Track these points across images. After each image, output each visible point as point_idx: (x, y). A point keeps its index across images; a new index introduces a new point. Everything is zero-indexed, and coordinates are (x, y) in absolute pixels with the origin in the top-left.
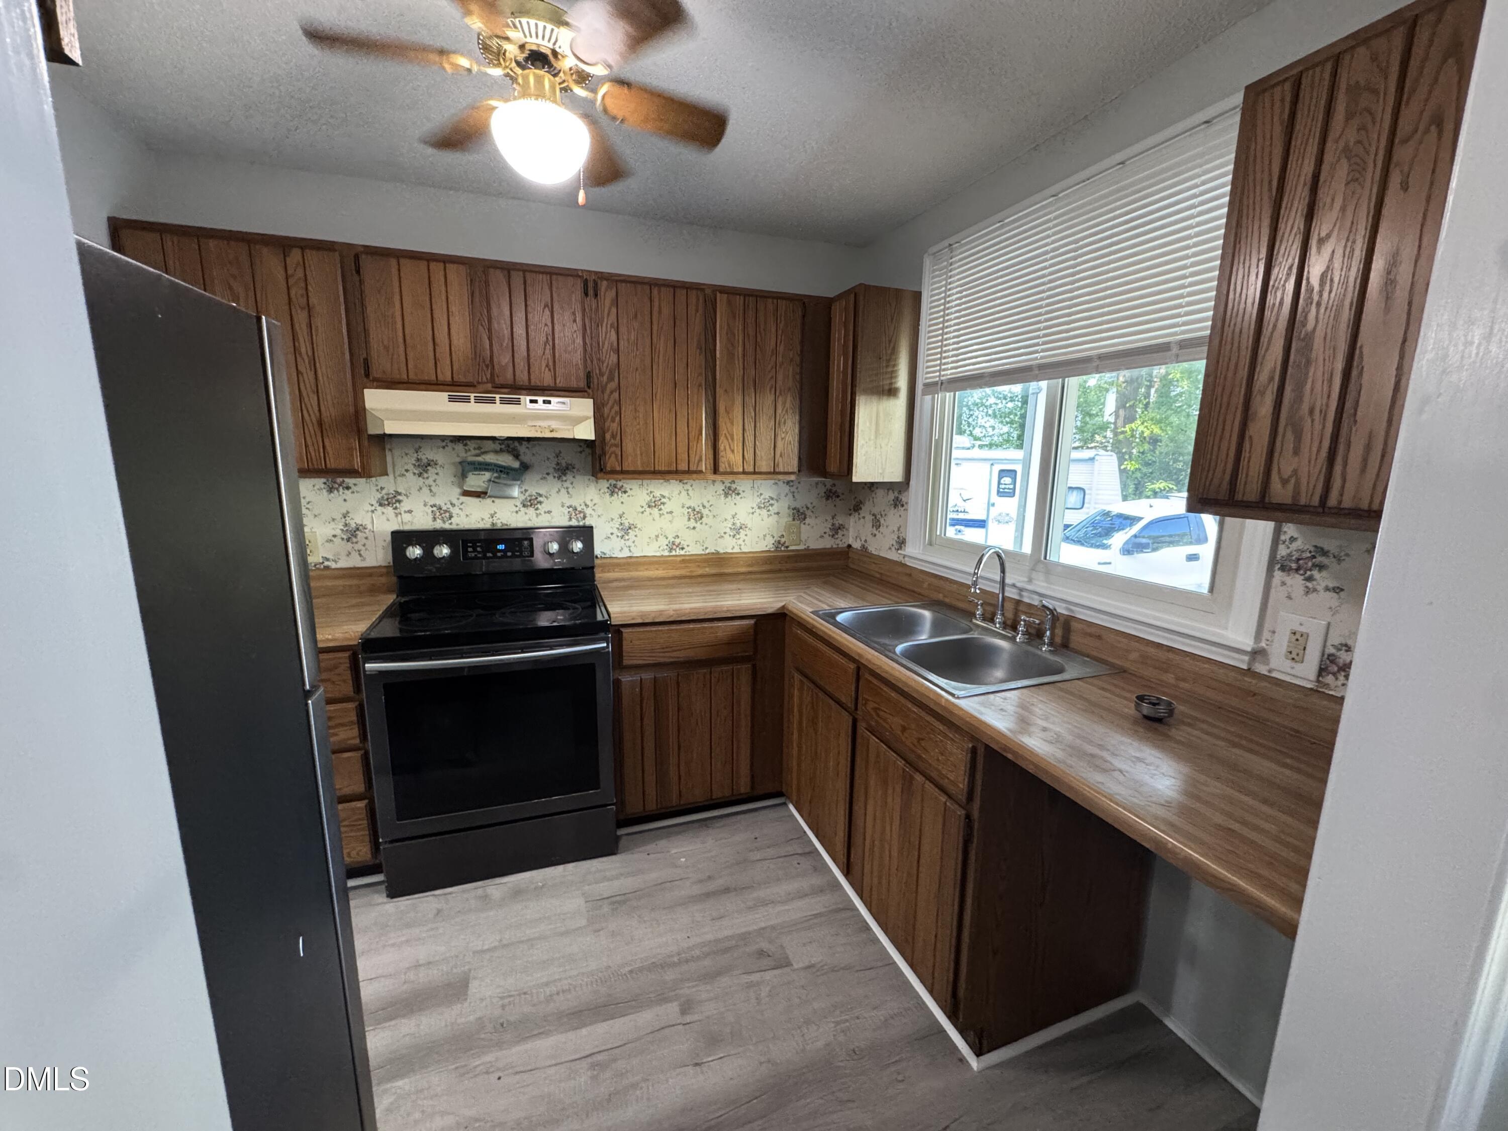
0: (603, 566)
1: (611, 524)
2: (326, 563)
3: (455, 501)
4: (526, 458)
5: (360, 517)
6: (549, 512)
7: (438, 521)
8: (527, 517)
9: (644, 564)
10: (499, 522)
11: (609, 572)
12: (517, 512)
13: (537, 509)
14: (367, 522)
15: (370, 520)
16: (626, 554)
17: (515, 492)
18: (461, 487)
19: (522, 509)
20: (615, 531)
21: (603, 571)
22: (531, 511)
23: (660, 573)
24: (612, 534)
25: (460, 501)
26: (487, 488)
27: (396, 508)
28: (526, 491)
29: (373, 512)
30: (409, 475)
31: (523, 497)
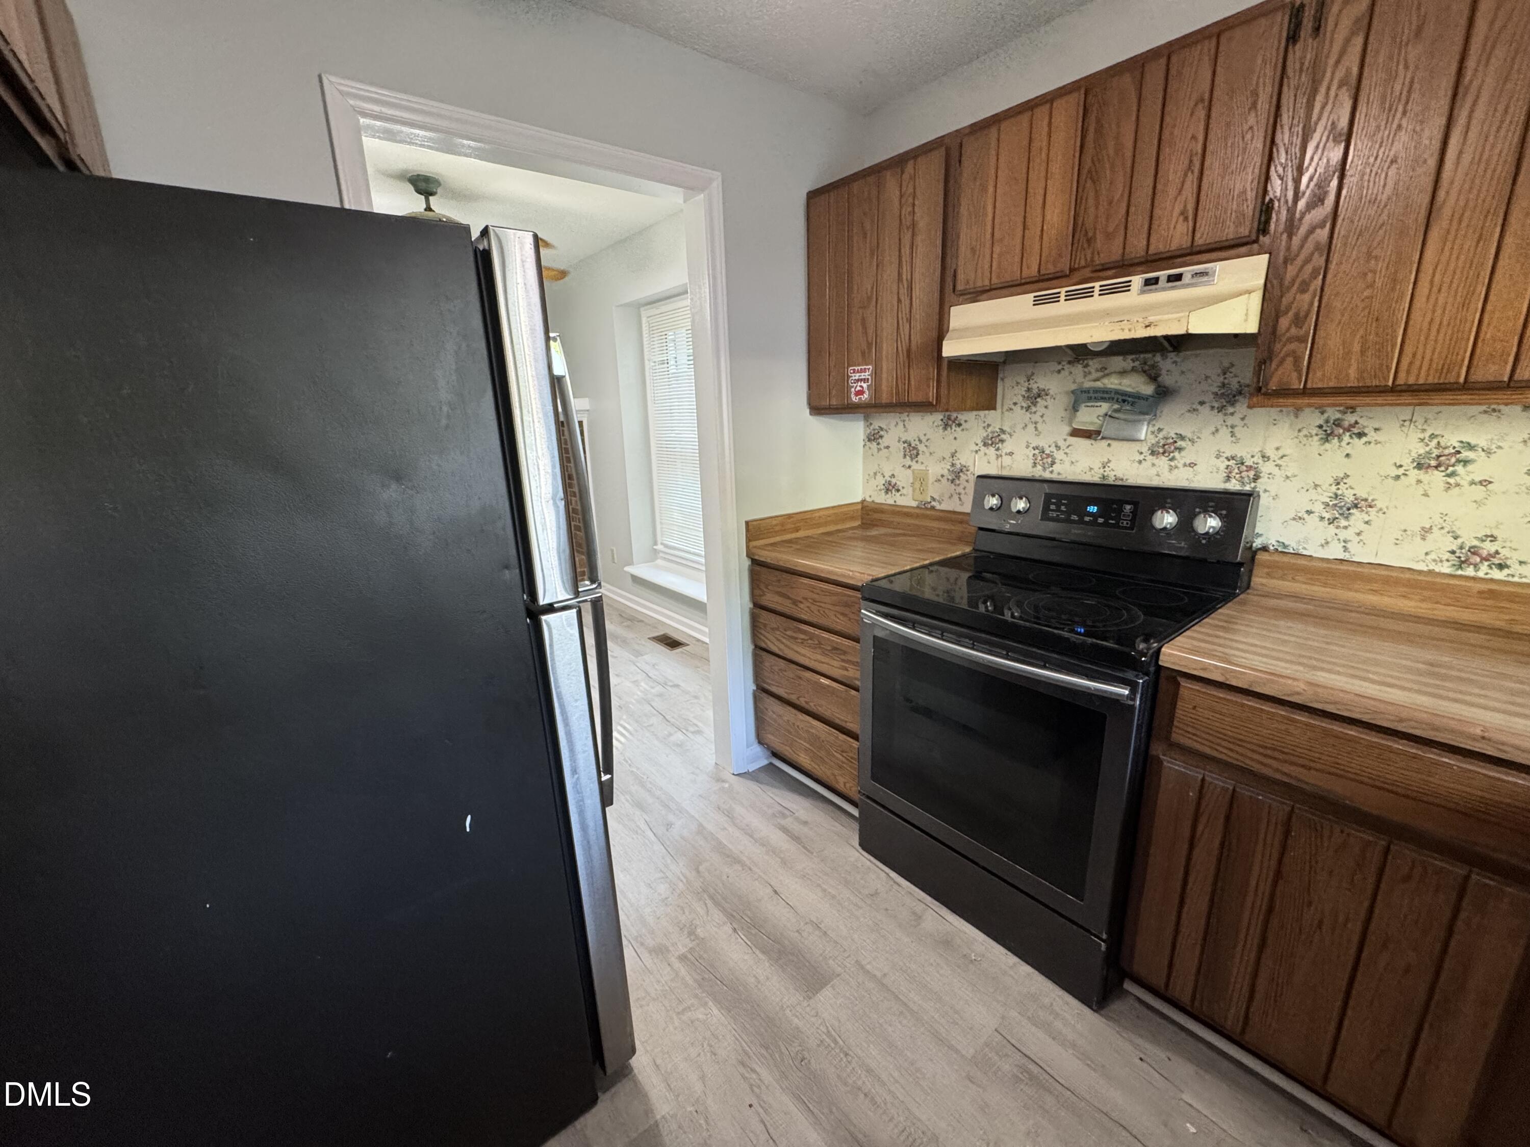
0: (1274, 569)
1: (1313, 494)
2: (933, 503)
3: (1061, 443)
4: (1167, 380)
5: (964, 459)
6: (1192, 465)
7: (1039, 467)
8: (1154, 471)
9: (1369, 579)
10: (1112, 474)
11: (1282, 578)
12: (1140, 462)
13: (1172, 459)
14: (970, 463)
15: (972, 461)
16: (1335, 552)
17: (1143, 431)
18: (1070, 424)
19: (1149, 458)
20: (1318, 508)
21: (1269, 575)
22: (1163, 462)
23: (1409, 605)
24: (1309, 512)
25: (1068, 444)
26: (1102, 426)
27: (998, 449)
28: (1160, 430)
29: (976, 452)
30: (1017, 409)
31: (1152, 440)
